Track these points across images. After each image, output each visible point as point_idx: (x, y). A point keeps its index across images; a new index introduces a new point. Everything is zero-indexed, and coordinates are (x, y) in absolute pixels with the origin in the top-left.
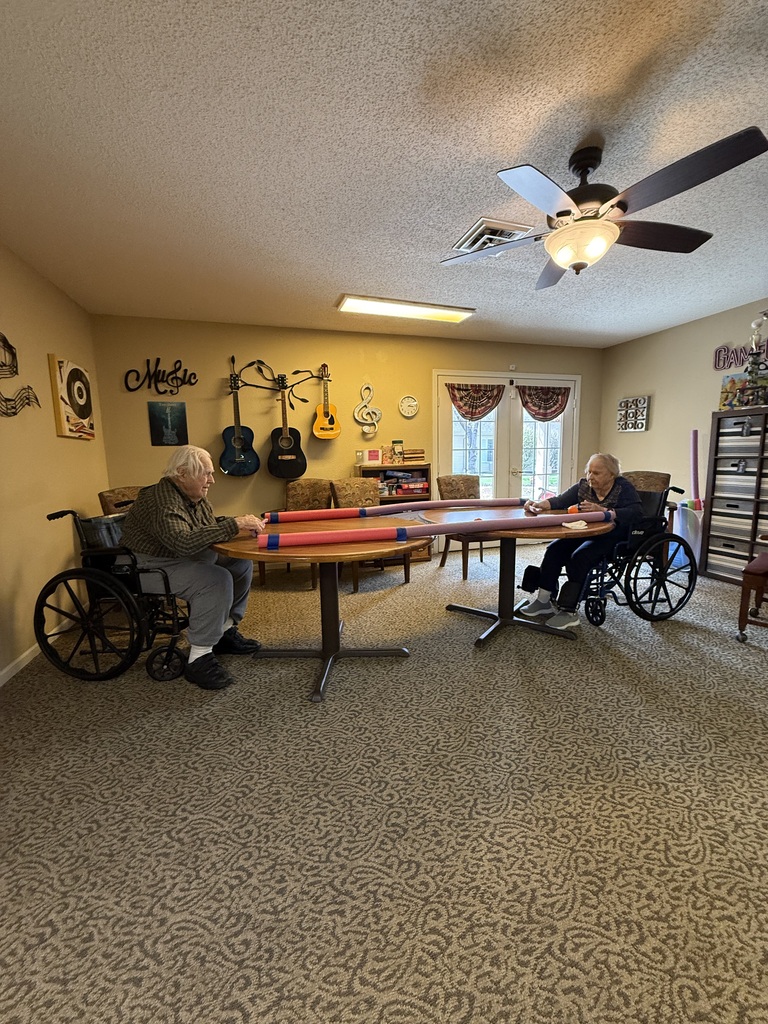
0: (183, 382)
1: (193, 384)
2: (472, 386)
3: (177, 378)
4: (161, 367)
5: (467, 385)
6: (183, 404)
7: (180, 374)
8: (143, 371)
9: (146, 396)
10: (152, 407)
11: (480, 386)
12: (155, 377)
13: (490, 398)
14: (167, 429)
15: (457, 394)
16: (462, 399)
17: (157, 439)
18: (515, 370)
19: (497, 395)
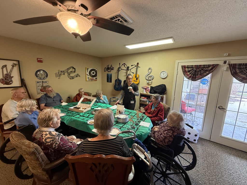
0: (112, 70)
1: (113, 70)
2: (195, 66)
3: (111, 69)
4: (109, 67)
5: (193, 66)
6: (111, 74)
7: (111, 68)
8: (106, 68)
9: (107, 72)
10: (107, 74)
11: (200, 66)
12: (108, 69)
13: (207, 71)
14: (109, 79)
15: (187, 69)
16: (189, 71)
17: (108, 81)
18: (229, 55)
19: (212, 69)
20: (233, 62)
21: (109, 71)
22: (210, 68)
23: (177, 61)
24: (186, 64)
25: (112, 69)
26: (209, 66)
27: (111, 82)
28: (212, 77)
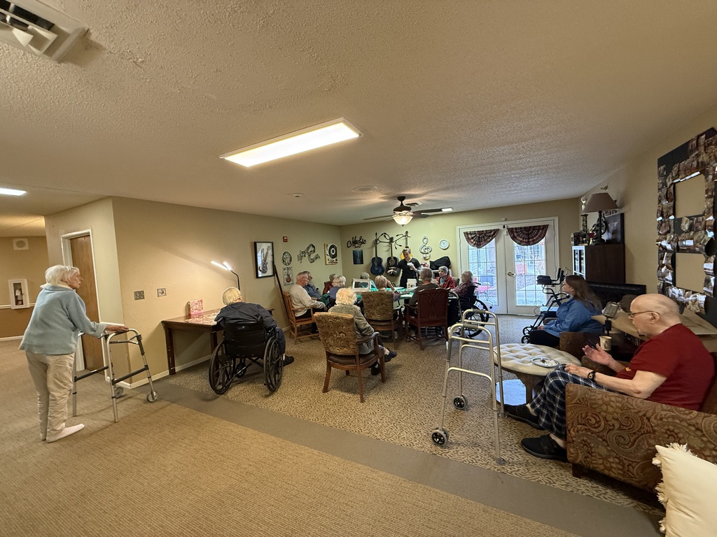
2: (478, 232)
3: (360, 242)
4: (356, 239)
5: (475, 232)
6: (362, 250)
7: (362, 240)
8: (351, 241)
10: (354, 251)
11: (483, 231)
12: (355, 242)
13: (490, 236)
14: (358, 259)
15: (470, 236)
16: (472, 238)
17: (355, 263)
18: (506, 220)
19: (494, 234)
20: (510, 227)
21: (356, 245)
22: (492, 233)
23: (458, 227)
24: (468, 230)
25: (364, 242)
26: (491, 231)
27: (362, 263)
28: (496, 242)
